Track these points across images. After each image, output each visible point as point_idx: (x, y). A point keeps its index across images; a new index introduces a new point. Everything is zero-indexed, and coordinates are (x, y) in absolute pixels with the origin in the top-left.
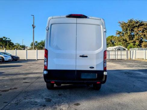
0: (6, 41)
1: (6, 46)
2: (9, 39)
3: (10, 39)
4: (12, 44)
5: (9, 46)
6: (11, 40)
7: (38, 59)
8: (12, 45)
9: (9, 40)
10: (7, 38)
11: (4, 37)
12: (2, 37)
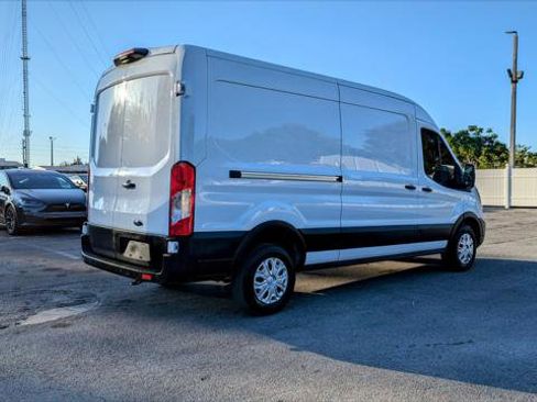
0: (479, 139)
1: (478, 157)
2: (490, 131)
3: (495, 132)
4: (498, 149)
5: (489, 159)
6: (495, 137)
7: (513, 205)
8: (498, 154)
9: (490, 135)
10: (481, 130)
11: (473, 129)
12: (466, 128)
